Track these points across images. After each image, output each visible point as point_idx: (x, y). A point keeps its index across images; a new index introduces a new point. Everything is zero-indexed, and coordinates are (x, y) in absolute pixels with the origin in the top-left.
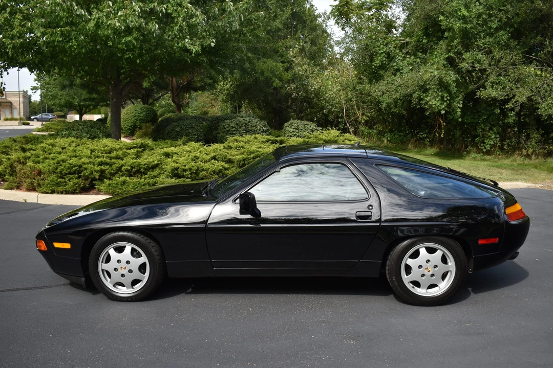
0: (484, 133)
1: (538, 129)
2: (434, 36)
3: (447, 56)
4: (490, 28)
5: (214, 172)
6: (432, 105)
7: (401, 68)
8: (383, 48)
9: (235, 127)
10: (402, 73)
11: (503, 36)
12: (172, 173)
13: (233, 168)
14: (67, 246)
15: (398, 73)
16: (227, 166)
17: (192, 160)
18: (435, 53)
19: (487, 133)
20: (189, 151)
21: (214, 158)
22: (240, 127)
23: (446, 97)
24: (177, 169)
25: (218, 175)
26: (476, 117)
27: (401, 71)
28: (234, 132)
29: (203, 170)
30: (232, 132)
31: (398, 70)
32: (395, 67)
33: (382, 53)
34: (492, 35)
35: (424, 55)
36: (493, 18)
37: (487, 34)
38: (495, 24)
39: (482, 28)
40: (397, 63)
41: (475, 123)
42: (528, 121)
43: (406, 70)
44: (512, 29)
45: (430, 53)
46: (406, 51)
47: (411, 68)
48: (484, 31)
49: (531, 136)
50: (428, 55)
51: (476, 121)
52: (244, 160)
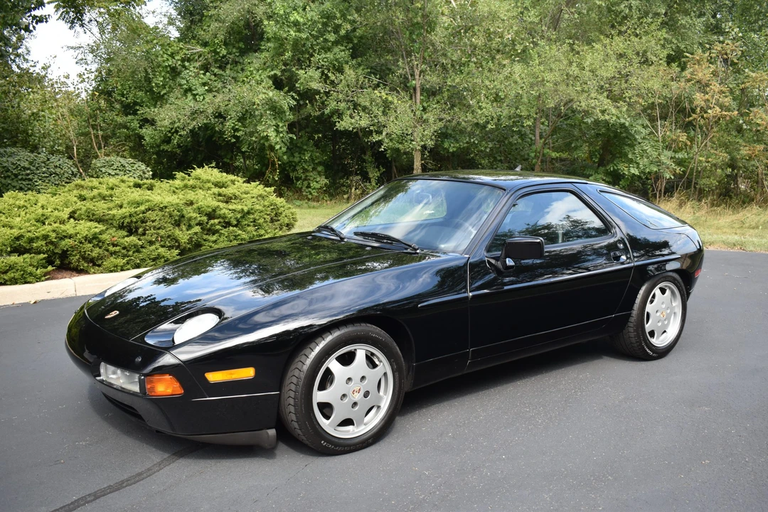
0: (308, 174)
1: (378, 167)
2: (234, 47)
3: (272, 73)
4: (326, 40)
5: (86, 238)
6: (267, 136)
7: (193, 88)
8: (168, 60)
9: (29, 169)
10: (195, 95)
11: (341, 53)
12: (11, 246)
13: (111, 231)
14: (248, 373)
15: (188, 95)
16: (101, 227)
17: (38, 221)
18: (252, 69)
19: (311, 174)
20: (24, 206)
21: (72, 215)
22: (37, 169)
23: (282, 127)
24: (18, 238)
25: (90, 242)
26: (296, 155)
27: (194, 92)
28: (30, 177)
29: (65, 237)
30: (24, 177)
31: (190, 90)
32: (185, 86)
33: (166, 66)
34: (329, 50)
35: (221, 72)
36: (330, 29)
37: (323, 48)
38: (332, 37)
39: (315, 41)
40: (187, 81)
41: (295, 162)
42: (366, 158)
43: (201, 90)
44: (351, 45)
45: (231, 69)
46: (197, 64)
47: (206, 88)
48: (318, 44)
49: (371, 175)
50: (228, 72)
51: (297, 160)
52: (130, 216)
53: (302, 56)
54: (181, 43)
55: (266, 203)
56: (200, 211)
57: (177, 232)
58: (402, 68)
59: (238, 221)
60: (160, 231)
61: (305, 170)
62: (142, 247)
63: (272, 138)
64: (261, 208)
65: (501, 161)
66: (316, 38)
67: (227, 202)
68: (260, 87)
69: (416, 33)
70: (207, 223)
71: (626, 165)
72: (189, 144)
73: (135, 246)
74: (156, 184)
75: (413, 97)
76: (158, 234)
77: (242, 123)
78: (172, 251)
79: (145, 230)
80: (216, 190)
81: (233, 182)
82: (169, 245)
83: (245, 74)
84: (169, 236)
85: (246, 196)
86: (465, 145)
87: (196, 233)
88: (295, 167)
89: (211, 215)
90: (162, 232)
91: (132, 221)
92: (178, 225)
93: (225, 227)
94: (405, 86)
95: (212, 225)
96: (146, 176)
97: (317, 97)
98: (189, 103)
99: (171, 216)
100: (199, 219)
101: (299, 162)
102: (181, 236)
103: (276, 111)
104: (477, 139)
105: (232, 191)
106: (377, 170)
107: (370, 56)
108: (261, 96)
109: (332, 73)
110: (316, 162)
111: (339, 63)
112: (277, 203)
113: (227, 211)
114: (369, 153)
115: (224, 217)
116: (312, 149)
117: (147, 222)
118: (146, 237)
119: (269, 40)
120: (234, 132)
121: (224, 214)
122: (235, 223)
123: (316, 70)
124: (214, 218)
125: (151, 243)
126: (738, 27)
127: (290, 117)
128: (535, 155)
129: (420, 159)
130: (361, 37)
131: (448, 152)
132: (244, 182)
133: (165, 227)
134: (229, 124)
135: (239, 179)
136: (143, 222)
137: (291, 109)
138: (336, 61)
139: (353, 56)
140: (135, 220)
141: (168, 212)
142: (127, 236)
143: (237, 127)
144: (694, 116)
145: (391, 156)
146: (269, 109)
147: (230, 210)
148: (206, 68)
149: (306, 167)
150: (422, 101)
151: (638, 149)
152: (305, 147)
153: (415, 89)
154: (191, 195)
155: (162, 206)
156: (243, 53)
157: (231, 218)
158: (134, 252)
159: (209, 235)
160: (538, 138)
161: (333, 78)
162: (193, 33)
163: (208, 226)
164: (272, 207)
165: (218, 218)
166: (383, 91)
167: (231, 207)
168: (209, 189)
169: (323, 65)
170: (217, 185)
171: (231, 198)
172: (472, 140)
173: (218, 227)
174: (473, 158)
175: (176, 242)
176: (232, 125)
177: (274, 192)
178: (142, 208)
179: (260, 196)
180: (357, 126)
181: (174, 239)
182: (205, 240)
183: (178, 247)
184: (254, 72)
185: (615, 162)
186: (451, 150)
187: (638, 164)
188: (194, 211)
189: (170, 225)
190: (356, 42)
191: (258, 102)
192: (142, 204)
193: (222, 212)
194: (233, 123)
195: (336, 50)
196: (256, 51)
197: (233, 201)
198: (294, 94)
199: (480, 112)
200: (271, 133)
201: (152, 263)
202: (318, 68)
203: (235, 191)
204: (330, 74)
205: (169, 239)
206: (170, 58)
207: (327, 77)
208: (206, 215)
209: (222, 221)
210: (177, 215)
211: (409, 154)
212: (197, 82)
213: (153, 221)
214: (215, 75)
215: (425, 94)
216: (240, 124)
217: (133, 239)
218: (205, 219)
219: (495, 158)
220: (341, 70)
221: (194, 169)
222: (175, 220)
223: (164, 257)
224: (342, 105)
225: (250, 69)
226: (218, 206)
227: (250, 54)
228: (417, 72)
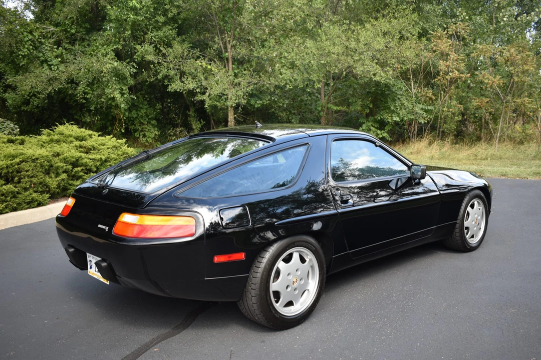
0: (144, 127)
1: (199, 120)
2: (81, 27)
3: (115, 47)
4: (157, 21)
6: (114, 97)
7: (49, 60)
10: (50, 65)
11: (168, 31)
15: (45, 65)
18: (97, 44)
19: (146, 126)
23: (125, 90)
26: (134, 112)
27: (50, 63)
31: (46, 61)
32: (42, 58)
33: (27, 41)
34: (159, 29)
35: (71, 47)
36: (159, 13)
37: (155, 28)
38: (161, 19)
39: (149, 21)
40: (44, 54)
41: (133, 117)
42: (190, 113)
43: (55, 61)
44: (176, 25)
45: (79, 45)
46: (52, 41)
47: (59, 59)
48: (151, 24)
49: (194, 127)
50: (77, 47)
51: (135, 116)
52: (7, 167)
53: (139, 33)
54: (37, 24)
55: (120, 153)
56: (65, 160)
57: (48, 179)
58: (218, 43)
59: (97, 168)
60: (33, 179)
61: (142, 124)
62: (18, 193)
63: (118, 99)
64: (115, 156)
65: (294, 114)
66: (150, 19)
67: (87, 153)
68: (106, 58)
69: (228, 16)
70: (72, 171)
71: (390, 115)
72: (45, 105)
73: (12, 192)
74: (26, 139)
75: (227, 66)
76: (31, 181)
77: (91, 88)
78: (44, 195)
79: (20, 179)
80: (77, 143)
81: (90, 136)
82: (41, 190)
83: (91, 48)
84: (41, 183)
85: (103, 147)
86: (268, 102)
87: (63, 180)
88: (133, 121)
89: (75, 164)
90: (35, 180)
91: (8, 172)
92: (48, 174)
93: (87, 174)
94: (220, 57)
95: (76, 172)
96: (15, 132)
97: (152, 66)
98: (46, 72)
99: (42, 166)
100: (65, 167)
101: (136, 118)
102: (51, 182)
103: (119, 76)
104: (276, 97)
105: (91, 144)
106: (199, 122)
107: (192, 34)
108: (108, 66)
109: (163, 47)
110: (150, 117)
111: (168, 39)
112: (129, 152)
113: (88, 161)
114: (192, 110)
115: (85, 165)
116: (146, 107)
117: (21, 172)
118: (21, 184)
119: (110, 21)
120: (84, 95)
121: (86, 163)
122: (95, 169)
123: (150, 45)
124: (77, 166)
125: (26, 189)
126: (465, 12)
127: (132, 82)
128: (322, 109)
129: (233, 114)
130: (184, 20)
131: (254, 108)
132: (99, 136)
133: (37, 176)
134: (81, 88)
135: (95, 133)
136: (18, 172)
137: (131, 75)
138: (165, 37)
139: (179, 34)
140: (11, 171)
141: (40, 163)
142: (4, 185)
143: (87, 91)
144: (439, 77)
145: (211, 111)
146: (114, 76)
147: (90, 159)
148: (58, 44)
149: (142, 121)
150: (233, 69)
151: (398, 103)
152: (141, 106)
153: (227, 59)
154: (57, 148)
155: (34, 158)
156: (89, 31)
157: (92, 165)
158: (11, 198)
159: (74, 180)
160: (323, 96)
161: (164, 51)
162: (46, 16)
163: (73, 173)
164: (125, 156)
165: (81, 166)
166: (203, 61)
167: (91, 157)
168: (71, 142)
169: (155, 41)
170: (77, 138)
171: (90, 149)
172: (273, 98)
173: (81, 174)
174: (273, 112)
175: (47, 188)
176: (83, 89)
177: (126, 143)
178: (17, 160)
179: (114, 147)
180: (186, 88)
181: (45, 185)
182: (70, 185)
183: (48, 192)
184: (100, 47)
185: (381, 113)
186: (256, 106)
187: (399, 114)
188: (61, 161)
189: (41, 174)
190: (180, 23)
191: (105, 70)
192: (16, 157)
193: (84, 161)
194: (84, 88)
195: (165, 29)
196: (99, 30)
197: (92, 152)
198: (134, 64)
199: (281, 77)
200: (117, 95)
201: (27, 206)
202: (151, 44)
203: (94, 143)
204: (162, 48)
205: (41, 186)
206: (29, 35)
207: (160, 51)
208: (71, 164)
209: (84, 168)
210: (47, 165)
211: (225, 110)
212: (51, 54)
213: (27, 171)
214: (66, 49)
215: (236, 63)
216: (89, 88)
217: (10, 187)
218: (70, 167)
219: (290, 112)
220: (169, 45)
221: (57, 126)
222: (46, 170)
223: (37, 200)
224: (172, 72)
225: (95, 45)
226: (81, 157)
227: (95, 33)
228: (229, 46)
